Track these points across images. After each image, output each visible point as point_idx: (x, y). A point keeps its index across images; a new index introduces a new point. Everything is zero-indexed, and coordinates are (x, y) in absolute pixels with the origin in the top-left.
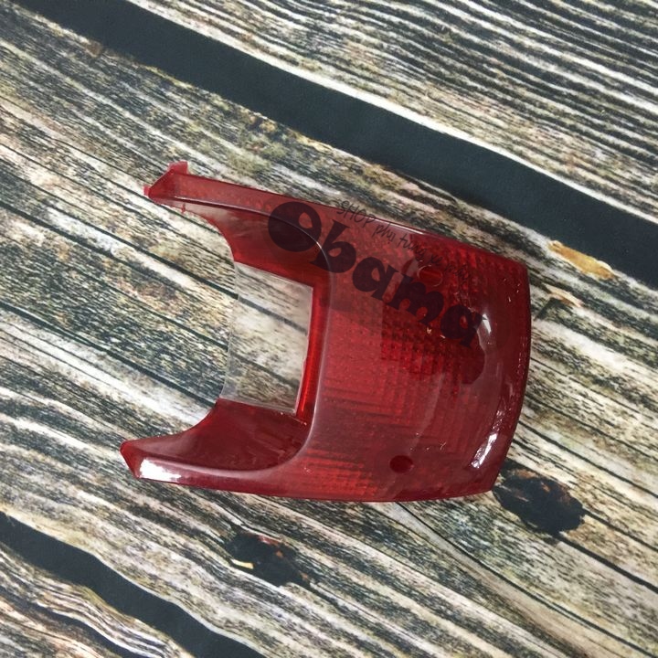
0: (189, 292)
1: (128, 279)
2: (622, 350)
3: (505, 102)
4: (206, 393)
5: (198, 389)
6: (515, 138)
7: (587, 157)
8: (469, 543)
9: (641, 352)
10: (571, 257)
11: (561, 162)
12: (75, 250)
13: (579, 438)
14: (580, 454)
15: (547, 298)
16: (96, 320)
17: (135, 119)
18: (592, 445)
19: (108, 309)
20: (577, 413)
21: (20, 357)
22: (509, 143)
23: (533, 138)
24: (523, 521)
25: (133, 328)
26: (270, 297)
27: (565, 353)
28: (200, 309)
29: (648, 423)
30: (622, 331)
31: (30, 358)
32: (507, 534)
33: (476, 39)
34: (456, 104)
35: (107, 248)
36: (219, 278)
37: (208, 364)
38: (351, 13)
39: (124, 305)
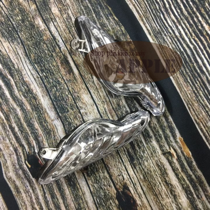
0: (75, 76)
1: (60, 59)
2: (178, 178)
3: (194, 92)
4: (58, 108)
5: (57, 104)
6: (190, 103)
7: (205, 122)
8: (100, 201)
9: (183, 183)
10: (183, 145)
11: (198, 118)
12: (50, 39)
13: (150, 194)
14: (148, 198)
15: (169, 150)
16: (43, 64)
17: (96, 19)
18: (152, 198)
19: (48, 63)
20: (154, 187)
21: (14, 60)
22: (188, 103)
23: (195, 106)
24: (119, 205)
25: (52, 74)
26: (97, 95)
27: (163, 168)
28: (75, 83)
29: (171, 203)
30: (182, 173)
31: (17, 62)
32: (111, 205)
33: (199, 71)
34: (181, 82)
35: (61, 46)
36: (86, 78)
37: (65, 100)
38: (172, 38)
39: (54, 66)
